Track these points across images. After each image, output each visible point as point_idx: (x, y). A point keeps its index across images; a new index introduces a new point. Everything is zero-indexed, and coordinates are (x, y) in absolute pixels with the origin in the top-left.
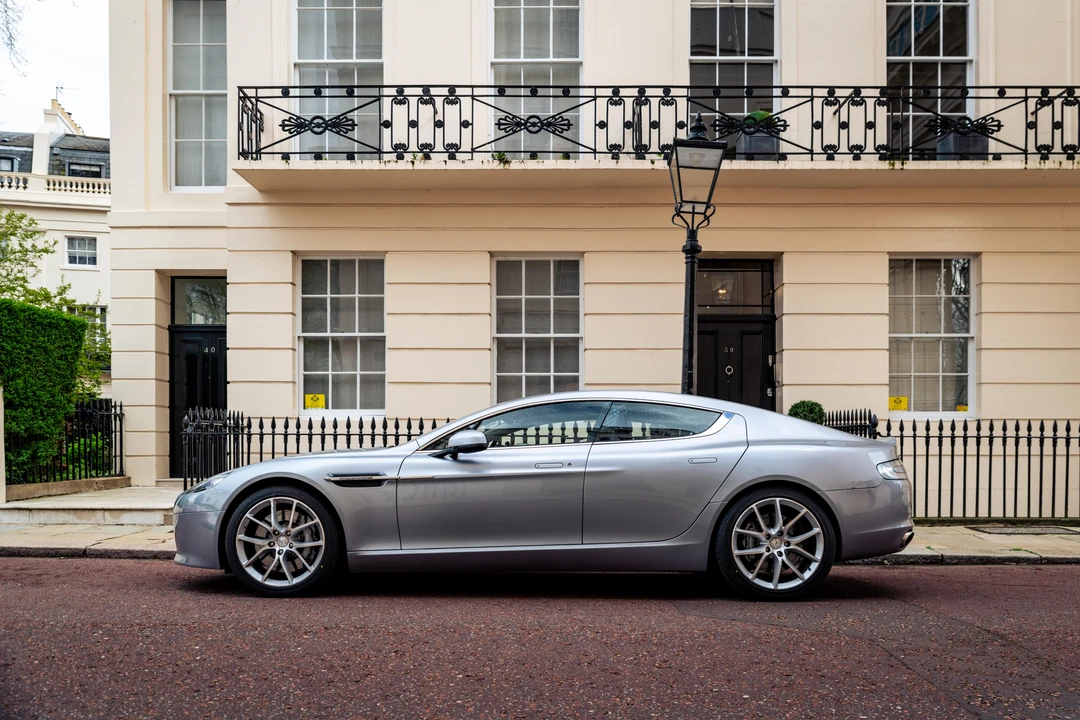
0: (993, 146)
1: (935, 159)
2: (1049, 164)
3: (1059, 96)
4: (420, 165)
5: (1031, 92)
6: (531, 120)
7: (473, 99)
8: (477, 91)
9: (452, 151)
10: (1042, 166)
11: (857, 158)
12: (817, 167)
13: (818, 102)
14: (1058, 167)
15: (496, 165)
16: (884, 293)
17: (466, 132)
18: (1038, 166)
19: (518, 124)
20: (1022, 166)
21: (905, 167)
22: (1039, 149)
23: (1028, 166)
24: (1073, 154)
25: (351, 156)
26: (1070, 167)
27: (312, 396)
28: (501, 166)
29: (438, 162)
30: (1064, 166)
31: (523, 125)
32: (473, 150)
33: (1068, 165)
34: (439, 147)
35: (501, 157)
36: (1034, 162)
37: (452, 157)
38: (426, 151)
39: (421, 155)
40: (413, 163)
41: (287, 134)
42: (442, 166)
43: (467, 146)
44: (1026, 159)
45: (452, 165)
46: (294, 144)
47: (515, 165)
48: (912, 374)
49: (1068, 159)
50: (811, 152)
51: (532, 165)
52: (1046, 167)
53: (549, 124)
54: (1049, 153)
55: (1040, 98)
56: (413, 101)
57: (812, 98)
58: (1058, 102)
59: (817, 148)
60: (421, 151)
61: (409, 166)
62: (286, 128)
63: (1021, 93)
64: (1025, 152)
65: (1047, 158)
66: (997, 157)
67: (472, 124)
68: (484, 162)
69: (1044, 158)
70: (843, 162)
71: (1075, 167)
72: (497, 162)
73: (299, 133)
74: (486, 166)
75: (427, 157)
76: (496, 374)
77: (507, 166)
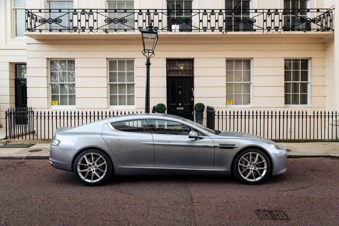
0: (255, 27)
1: (239, 31)
2: (270, 33)
3: (274, 12)
4: (81, 33)
5: (265, 11)
6: (115, 20)
7: (97, 13)
8: (98, 11)
9: (91, 29)
10: (268, 33)
11: (213, 31)
12: (201, 34)
13: (201, 14)
14: (273, 33)
15: (104, 33)
16: (224, 70)
17: (95, 23)
18: (267, 33)
19: (111, 21)
20: (262, 33)
21: (227, 33)
22: (267, 28)
23: (264, 33)
24: (277, 29)
25: (60, 31)
26: (276, 33)
27: (54, 101)
28: (106, 34)
29: (87, 32)
30: (274, 33)
31: (112, 21)
32: (98, 29)
33: (275, 33)
34: (87, 28)
35: (106, 31)
36: (266, 32)
37: (91, 31)
38: (83, 29)
39: (82, 30)
40: (79, 32)
41: (41, 24)
42: (88, 34)
43: (95, 27)
44: (263, 31)
45: (91, 33)
46: (43, 27)
47: (110, 33)
48: (234, 94)
49: (276, 31)
50: (199, 29)
51: (115, 33)
52: (269, 33)
53: (120, 21)
54: (270, 29)
55: (267, 13)
56: (79, 14)
57: (199, 13)
58: (273, 14)
59: (201, 28)
60: (82, 29)
61: (78, 34)
62: (40, 22)
63: (262, 11)
64: (263, 29)
65: (270, 31)
66: (255, 30)
67: (97, 21)
68: (101, 32)
69: (269, 30)
70: (209, 32)
71: (278, 33)
72: (104, 32)
73: (44, 23)
74: (101, 34)
75: (83, 31)
76: (109, 94)
77: (108, 34)
